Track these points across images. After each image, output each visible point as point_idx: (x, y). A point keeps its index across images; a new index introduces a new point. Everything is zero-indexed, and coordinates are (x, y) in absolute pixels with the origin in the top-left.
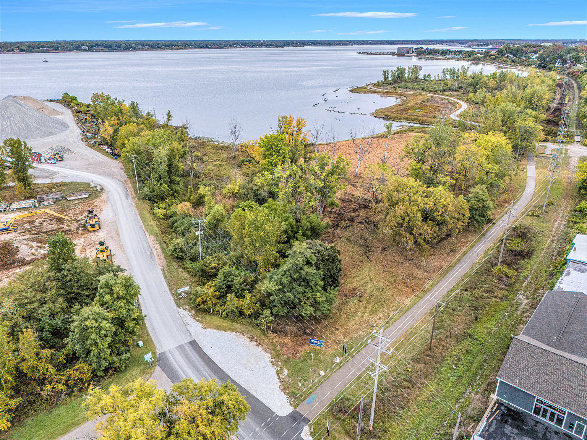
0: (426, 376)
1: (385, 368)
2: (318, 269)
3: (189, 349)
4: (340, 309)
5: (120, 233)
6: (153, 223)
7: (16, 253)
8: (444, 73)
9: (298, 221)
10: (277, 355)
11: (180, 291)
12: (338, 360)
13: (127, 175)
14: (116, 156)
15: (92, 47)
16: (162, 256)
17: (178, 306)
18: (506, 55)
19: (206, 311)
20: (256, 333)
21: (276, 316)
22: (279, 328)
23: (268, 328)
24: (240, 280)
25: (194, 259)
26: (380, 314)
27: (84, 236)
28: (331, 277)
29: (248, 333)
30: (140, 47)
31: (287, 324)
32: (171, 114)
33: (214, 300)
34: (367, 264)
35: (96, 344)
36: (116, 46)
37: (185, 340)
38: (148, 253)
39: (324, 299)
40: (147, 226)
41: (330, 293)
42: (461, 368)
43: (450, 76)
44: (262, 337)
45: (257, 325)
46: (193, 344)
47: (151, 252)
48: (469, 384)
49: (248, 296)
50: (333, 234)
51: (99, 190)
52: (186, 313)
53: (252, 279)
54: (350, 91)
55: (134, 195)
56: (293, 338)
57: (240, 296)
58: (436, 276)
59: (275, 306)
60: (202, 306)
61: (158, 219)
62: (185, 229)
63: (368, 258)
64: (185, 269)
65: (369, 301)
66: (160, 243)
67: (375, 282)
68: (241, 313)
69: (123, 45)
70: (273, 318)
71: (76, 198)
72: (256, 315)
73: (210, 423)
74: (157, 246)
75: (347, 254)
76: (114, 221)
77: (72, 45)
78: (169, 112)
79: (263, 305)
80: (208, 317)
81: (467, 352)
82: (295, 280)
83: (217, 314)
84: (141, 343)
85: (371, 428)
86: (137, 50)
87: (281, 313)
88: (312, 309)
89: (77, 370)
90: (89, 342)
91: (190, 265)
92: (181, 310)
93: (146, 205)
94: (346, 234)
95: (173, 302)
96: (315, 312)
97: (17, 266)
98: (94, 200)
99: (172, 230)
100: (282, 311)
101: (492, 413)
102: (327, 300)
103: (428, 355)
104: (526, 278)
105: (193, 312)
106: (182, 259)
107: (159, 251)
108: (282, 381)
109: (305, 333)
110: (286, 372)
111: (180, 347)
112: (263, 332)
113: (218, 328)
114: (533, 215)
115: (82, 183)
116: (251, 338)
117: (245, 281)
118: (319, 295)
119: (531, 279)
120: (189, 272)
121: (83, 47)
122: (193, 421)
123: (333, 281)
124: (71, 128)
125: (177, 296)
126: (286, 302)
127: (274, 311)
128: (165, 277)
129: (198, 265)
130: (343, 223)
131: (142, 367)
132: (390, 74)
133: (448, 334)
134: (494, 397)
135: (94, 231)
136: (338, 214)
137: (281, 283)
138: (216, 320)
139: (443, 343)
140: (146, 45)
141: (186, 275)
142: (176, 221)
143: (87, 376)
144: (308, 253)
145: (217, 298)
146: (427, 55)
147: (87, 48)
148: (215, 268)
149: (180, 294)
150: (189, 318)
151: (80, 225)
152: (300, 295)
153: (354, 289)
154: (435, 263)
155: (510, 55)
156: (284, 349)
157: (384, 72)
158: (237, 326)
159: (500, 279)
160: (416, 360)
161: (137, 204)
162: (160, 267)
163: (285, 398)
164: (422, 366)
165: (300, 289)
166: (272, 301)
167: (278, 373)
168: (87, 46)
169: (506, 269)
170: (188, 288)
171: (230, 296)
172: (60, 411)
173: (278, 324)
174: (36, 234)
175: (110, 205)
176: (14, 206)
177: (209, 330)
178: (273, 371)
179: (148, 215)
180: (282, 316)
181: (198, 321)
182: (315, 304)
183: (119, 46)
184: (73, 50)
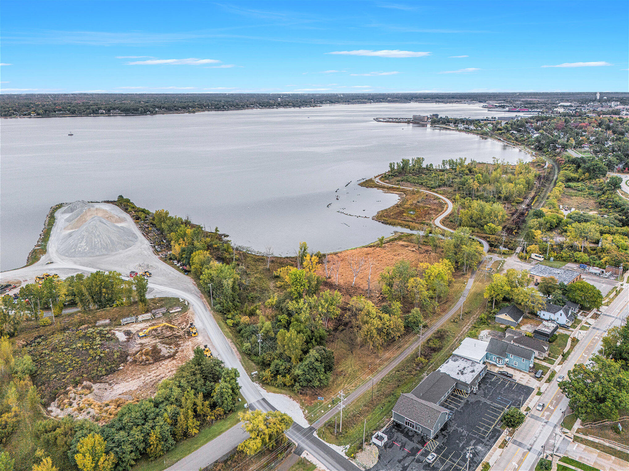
0: (367, 412)
1: (344, 406)
2: (321, 362)
3: (262, 402)
4: (333, 382)
5: (210, 337)
6: (227, 330)
7: (160, 352)
8: (443, 164)
9: (312, 332)
10: (302, 405)
11: (253, 373)
12: (330, 406)
13: (200, 290)
14: (187, 272)
15: (109, 111)
16: (238, 353)
17: (253, 381)
18: (511, 132)
19: (268, 384)
20: (292, 394)
21: (302, 386)
22: (303, 392)
23: (298, 392)
24: (283, 367)
25: (256, 355)
26: (353, 385)
27: (190, 340)
28: (329, 366)
29: (288, 394)
30: (157, 109)
31: (307, 390)
32: (218, 229)
33: (271, 379)
34: (350, 356)
35: (226, 399)
36: (134, 110)
37: (260, 398)
38: (230, 351)
39: (324, 378)
40: (224, 332)
41: (327, 374)
42: (384, 408)
43: (450, 166)
44: (296, 396)
45: (293, 390)
46: (264, 399)
47: (232, 351)
48: (386, 415)
49: (288, 376)
50: (334, 335)
51: (187, 304)
52: (257, 385)
53: (289, 367)
54: (359, 185)
55: (210, 308)
56: (310, 397)
57: (284, 376)
58: (386, 363)
59: (301, 381)
60: (265, 381)
61: (230, 327)
62: (248, 335)
63: (352, 352)
64: (252, 360)
65: (348, 378)
66: (235, 344)
67: (353, 368)
68: (285, 385)
69: (140, 109)
70: (300, 387)
71: (175, 311)
72: (293, 386)
73: (280, 425)
74: (234, 346)
75: (340, 350)
76: (204, 329)
77: (89, 108)
78: (217, 228)
79: (295, 381)
80: (269, 387)
81: (389, 402)
82: (310, 369)
83: (273, 385)
84: (240, 400)
85: (341, 431)
86: (154, 114)
87: (304, 385)
88: (318, 383)
89: (218, 410)
90: (224, 398)
91: (254, 358)
92: (255, 383)
93: (220, 317)
94: (341, 336)
95: (250, 379)
96: (320, 384)
97: (162, 360)
98: (186, 313)
99: (239, 335)
100: (305, 384)
101: (390, 425)
102: (326, 378)
103: (371, 403)
104: (432, 364)
105: (261, 384)
106: (250, 355)
107: (236, 349)
108: (305, 415)
109: (316, 394)
110: (307, 411)
111: (258, 401)
112: (296, 394)
113: (274, 392)
114: (454, 321)
115: (174, 298)
116: (290, 397)
117: (285, 368)
118: (322, 376)
119: (434, 365)
120: (255, 363)
121: (100, 111)
122: (275, 424)
123: (330, 368)
124: (139, 238)
125: (251, 376)
126: (306, 380)
127: (301, 384)
128: (243, 365)
129: (259, 359)
130: (341, 328)
131: (243, 410)
132: (396, 165)
133: (382, 394)
134: (392, 419)
135: (196, 336)
136: (338, 320)
137: (304, 370)
138: (273, 389)
139: (379, 398)
140: (163, 108)
141: (253, 364)
142: (241, 329)
143: (222, 413)
144: (317, 355)
145: (272, 377)
146: (441, 124)
147: (104, 111)
148: (269, 361)
149: (253, 375)
150: (259, 387)
151: (184, 331)
152: (313, 376)
153: (342, 371)
154: (387, 355)
155: (514, 132)
156: (306, 402)
157: (391, 164)
158: (283, 391)
159: (418, 365)
160: (365, 406)
161: (214, 315)
162: (238, 360)
163: (307, 422)
164: (367, 408)
165: (313, 373)
166: (299, 379)
167: (303, 412)
168: (104, 110)
169: (423, 359)
170: (256, 372)
171: (279, 377)
172: (214, 427)
173: (303, 390)
174: (162, 339)
175: (197, 317)
176: (140, 318)
177: (270, 393)
178: (301, 411)
179: (223, 324)
180: (305, 386)
181: (264, 389)
182: (320, 380)
183: (137, 110)
184: (90, 114)
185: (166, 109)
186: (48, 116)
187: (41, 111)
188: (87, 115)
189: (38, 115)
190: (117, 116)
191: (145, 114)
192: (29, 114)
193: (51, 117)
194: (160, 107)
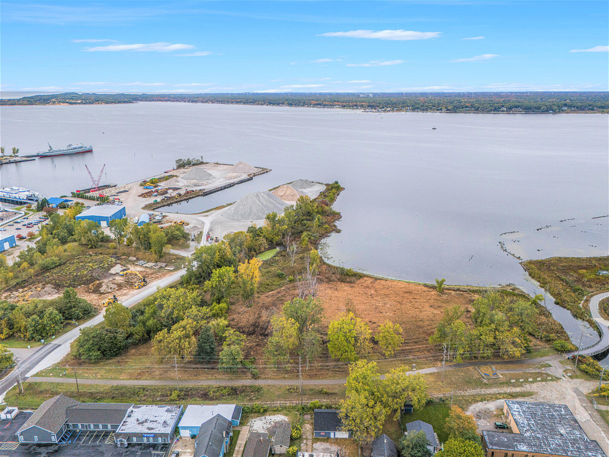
3: (56, 346)
7: (100, 288)
15: (510, 108)
27: (131, 289)
30: (565, 108)
36: (536, 108)
46: (59, 346)
67: (137, 365)
69: (542, 108)
71: (168, 269)
76: (150, 287)
84: (54, 337)
98: (171, 273)
116: (68, 354)
121: (502, 109)
140: (574, 107)
147: (505, 109)
153: (126, 362)
168: (506, 107)
175: (167, 278)
177: (69, 345)
183: (539, 108)
184: (491, 111)
185: (577, 108)
186: (455, 112)
187: (450, 108)
188: (489, 112)
189: (448, 111)
190: (516, 113)
191: (548, 113)
192: (441, 110)
193: (457, 113)
194: (570, 106)
